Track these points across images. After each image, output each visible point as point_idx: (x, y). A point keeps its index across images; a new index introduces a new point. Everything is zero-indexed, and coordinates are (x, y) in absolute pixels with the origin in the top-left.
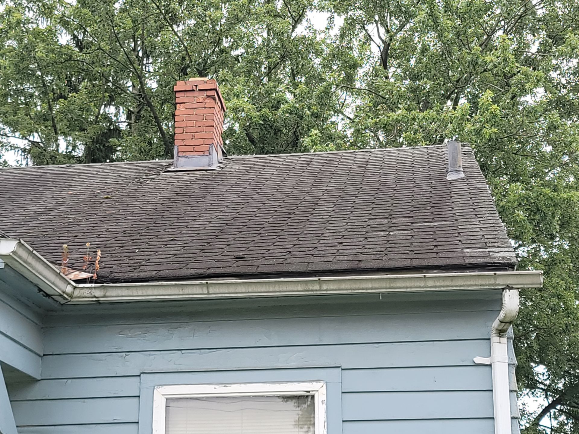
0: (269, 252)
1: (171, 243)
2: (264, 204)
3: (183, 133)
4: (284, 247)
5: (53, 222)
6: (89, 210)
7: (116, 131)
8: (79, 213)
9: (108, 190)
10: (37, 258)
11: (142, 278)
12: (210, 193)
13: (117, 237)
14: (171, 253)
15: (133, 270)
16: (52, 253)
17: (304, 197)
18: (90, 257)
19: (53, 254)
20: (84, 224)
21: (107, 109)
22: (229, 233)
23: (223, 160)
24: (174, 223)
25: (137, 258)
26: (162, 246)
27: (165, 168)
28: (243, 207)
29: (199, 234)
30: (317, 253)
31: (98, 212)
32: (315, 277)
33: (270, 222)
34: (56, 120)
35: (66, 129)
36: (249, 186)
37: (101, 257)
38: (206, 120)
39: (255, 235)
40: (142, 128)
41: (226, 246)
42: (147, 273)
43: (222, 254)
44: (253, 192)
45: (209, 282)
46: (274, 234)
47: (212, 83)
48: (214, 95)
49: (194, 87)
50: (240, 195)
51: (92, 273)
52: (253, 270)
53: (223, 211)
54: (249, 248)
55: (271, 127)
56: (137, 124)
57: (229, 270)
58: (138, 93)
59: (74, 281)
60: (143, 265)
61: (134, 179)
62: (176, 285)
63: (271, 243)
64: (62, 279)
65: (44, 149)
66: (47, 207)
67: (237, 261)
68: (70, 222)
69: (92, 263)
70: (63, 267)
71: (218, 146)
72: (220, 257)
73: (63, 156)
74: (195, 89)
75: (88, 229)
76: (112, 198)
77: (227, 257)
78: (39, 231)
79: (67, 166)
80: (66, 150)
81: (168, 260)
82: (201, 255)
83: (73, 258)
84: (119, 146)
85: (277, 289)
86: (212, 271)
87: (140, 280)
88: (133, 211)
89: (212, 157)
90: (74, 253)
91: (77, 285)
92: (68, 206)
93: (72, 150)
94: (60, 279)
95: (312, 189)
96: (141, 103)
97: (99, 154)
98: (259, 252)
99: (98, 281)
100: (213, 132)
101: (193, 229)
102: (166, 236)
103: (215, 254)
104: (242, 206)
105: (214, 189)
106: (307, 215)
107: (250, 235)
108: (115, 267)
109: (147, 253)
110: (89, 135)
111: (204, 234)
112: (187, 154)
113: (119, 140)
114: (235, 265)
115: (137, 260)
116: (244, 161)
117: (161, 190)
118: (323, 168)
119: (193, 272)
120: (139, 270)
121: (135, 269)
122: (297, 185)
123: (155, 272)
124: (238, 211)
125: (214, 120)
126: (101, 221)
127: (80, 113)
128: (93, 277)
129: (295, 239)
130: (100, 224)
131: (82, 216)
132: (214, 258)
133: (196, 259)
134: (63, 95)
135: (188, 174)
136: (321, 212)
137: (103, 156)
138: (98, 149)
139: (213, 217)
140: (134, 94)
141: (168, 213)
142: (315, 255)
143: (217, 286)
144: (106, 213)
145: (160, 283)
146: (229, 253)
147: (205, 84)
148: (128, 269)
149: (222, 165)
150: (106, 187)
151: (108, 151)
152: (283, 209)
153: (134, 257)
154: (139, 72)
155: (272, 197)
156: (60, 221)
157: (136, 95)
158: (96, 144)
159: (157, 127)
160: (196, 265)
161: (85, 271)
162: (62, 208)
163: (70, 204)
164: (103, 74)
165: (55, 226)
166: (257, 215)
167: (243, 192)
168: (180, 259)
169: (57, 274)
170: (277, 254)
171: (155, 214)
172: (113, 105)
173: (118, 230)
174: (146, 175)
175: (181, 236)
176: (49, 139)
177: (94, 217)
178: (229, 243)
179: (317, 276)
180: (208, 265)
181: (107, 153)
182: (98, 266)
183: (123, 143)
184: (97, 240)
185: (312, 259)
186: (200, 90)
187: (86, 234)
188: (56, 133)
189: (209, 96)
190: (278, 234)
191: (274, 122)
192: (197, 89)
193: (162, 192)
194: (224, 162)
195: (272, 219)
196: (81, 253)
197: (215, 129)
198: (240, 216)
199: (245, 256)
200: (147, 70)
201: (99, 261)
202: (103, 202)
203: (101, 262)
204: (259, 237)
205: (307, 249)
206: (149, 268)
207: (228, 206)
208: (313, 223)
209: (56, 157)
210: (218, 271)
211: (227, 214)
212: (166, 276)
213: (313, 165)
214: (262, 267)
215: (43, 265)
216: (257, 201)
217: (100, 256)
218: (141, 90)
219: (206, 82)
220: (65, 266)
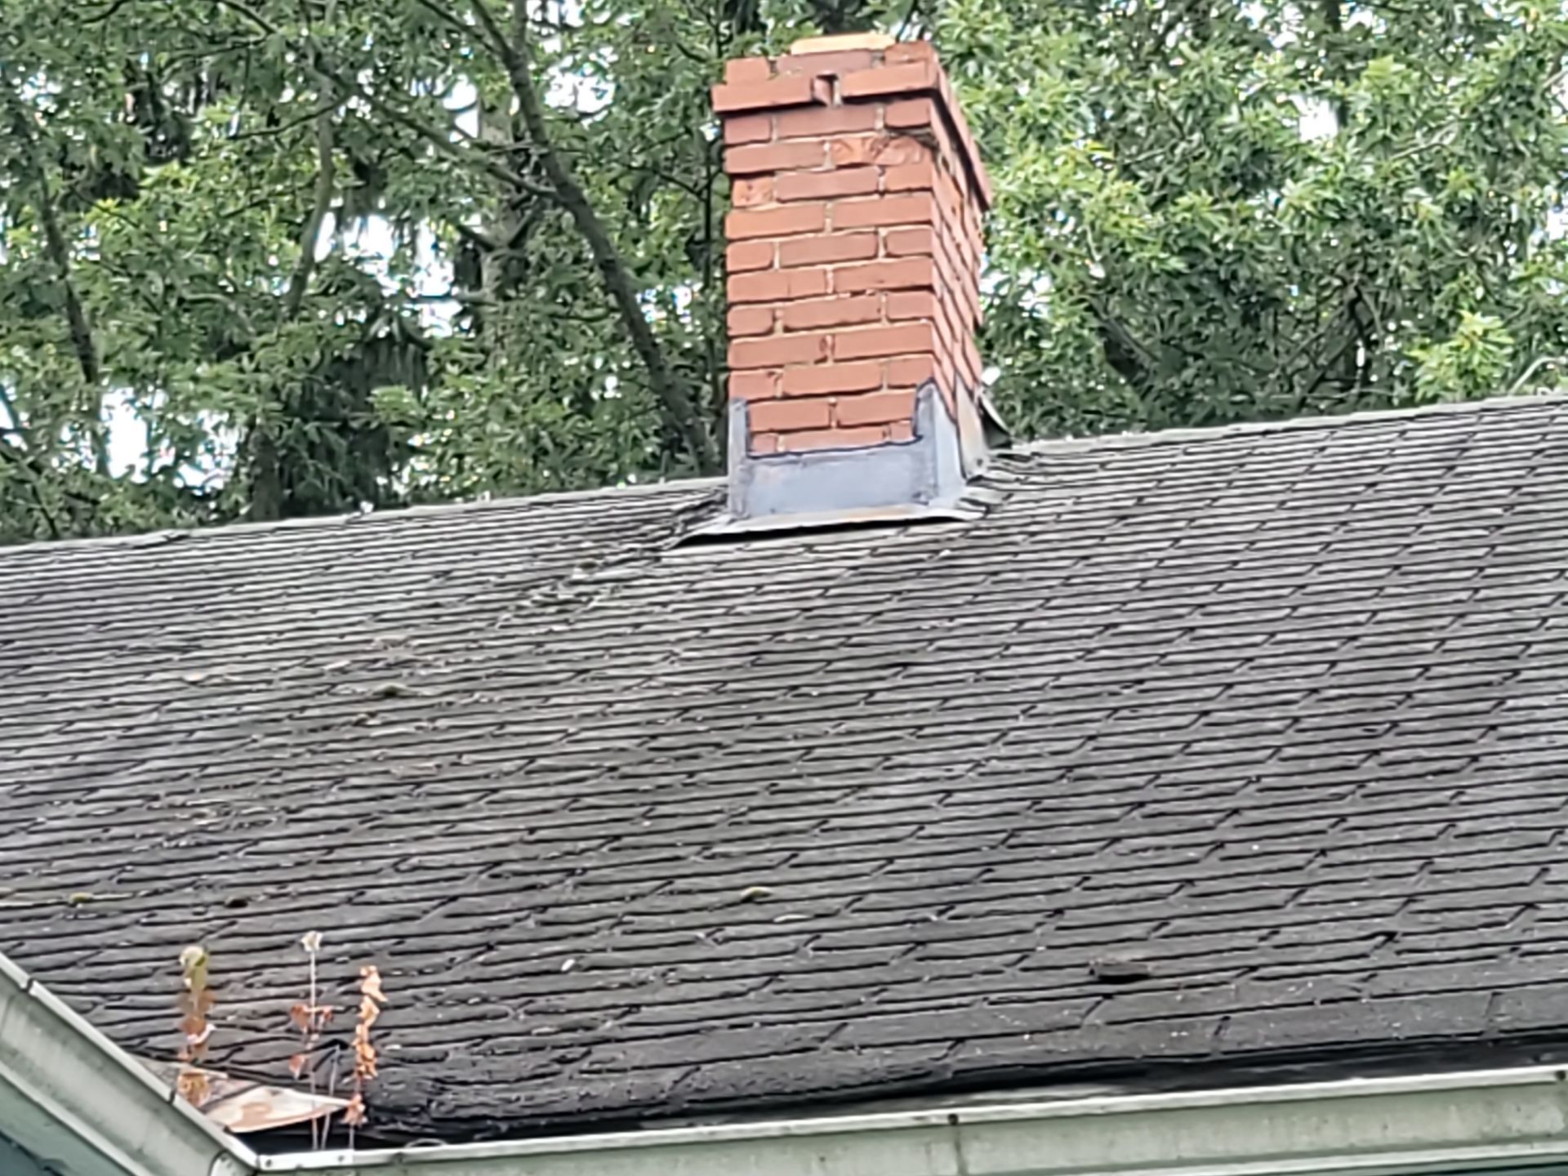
0: (1278, 939)
1: (745, 916)
2: (1230, 686)
3: (770, 331)
4: (1355, 908)
5: (115, 831)
6: (299, 762)
7: (404, 349)
8: (246, 778)
9: (391, 655)
10: (49, 1020)
11: (607, 1109)
12: (931, 641)
13: (454, 899)
14: (752, 966)
15: (556, 1067)
16: (122, 995)
17: (1443, 641)
18: (327, 1009)
19: (127, 1000)
20: (276, 835)
21: (349, 237)
22: (1054, 851)
23: (987, 463)
24: (752, 809)
25: (572, 1000)
26: (701, 934)
27: (687, 522)
28: (1116, 710)
29: (890, 860)
30: (1537, 935)
31: (348, 771)
32: (1538, 1061)
33: (1266, 782)
34: (86, 306)
35: (144, 348)
36: (1137, 594)
37: (383, 1007)
38: (889, 255)
39: (1192, 854)
40: (536, 323)
41: (1039, 917)
42: (631, 1080)
43: (1025, 964)
44: (1163, 625)
45: (965, 1113)
46: (1295, 844)
47: (911, 61)
48: (928, 125)
49: (820, 85)
50: (1092, 644)
51: (338, 1093)
52: (1199, 1040)
53: (1012, 736)
54: (1164, 922)
55: (1224, 286)
56: (513, 305)
57: (1065, 1047)
58: (510, 143)
59: (248, 1138)
60: (607, 1041)
61: (525, 588)
62: (788, 1137)
63: (1285, 894)
64: (185, 1130)
65: (30, 459)
66: (75, 755)
67: (1108, 996)
68: (203, 830)
69: (336, 1042)
70: (185, 1068)
71: (961, 393)
72: (1015, 979)
73: (131, 492)
74: (825, 98)
75: (299, 864)
76: (414, 696)
77: (1052, 978)
78: (45, 882)
79: (170, 541)
80: (145, 462)
81: (738, 1006)
82: (909, 973)
83: (230, 1019)
84: (424, 425)
85: (1331, 1135)
86: (976, 1054)
87: (593, 1117)
88: (532, 759)
89: (928, 452)
90: (236, 990)
91: (264, 1158)
92: (189, 749)
93: (179, 457)
94: (174, 1132)
95: (1482, 594)
96: (525, 193)
97: (319, 473)
98: (1222, 942)
99: (373, 1134)
100: (931, 319)
101: (855, 837)
102: (715, 882)
103: (983, 964)
104: (1113, 703)
105: (951, 619)
106: (1467, 735)
107: (1169, 857)
108: (457, 1053)
109: (618, 977)
110: (263, 378)
111: (918, 863)
112: (797, 443)
113: (418, 395)
114: (1095, 1019)
115: (570, 1011)
116: (1103, 465)
117: (672, 637)
118: (1531, 480)
119: (875, 1063)
120: (585, 1065)
121: (563, 1061)
122: (1396, 578)
123: (674, 1074)
124: (1091, 729)
125: (930, 255)
126: (364, 817)
127: (208, 263)
128: (342, 1112)
129: (1411, 866)
130: (360, 832)
131: (263, 798)
132: (983, 983)
133: (885, 995)
134: (116, 171)
135: (809, 548)
136: (1539, 714)
137: (340, 485)
138: (312, 447)
139: (959, 769)
140: (485, 147)
141: (719, 759)
142: (1526, 947)
143: (1009, 1135)
144: (386, 772)
145: (701, 1131)
146: (1058, 957)
147: (878, 65)
148: (531, 1062)
149: (983, 494)
150: (378, 638)
151: (366, 454)
152: (1334, 707)
153: (555, 1000)
154: (505, 31)
155: (1268, 649)
156: (151, 829)
157: (500, 150)
158: (305, 421)
159: (618, 316)
160: (889, 1027)
161: (301, 1084)
162: (158, 759)
163: (199, 735)
164: (319, 57)
165: (128, 852)
166: (1196, 747)
167: (1107, 627)
168: (801, 1001)
169: (158, 1105)
170: (1319, 952)
171: (645, 769)
172: (385, 213)
173: (459, 859)
174: (587, 567)
175: (796, 874)
176: (55, 406)
177: (331, 798)
178: (1058, 901)
179: (1547, 1057)
180: (953, 1023)
181: (362, 467)
182: (370, 1052)
183: (445, 411)
184: (352, 915)
185: (1513, 969)
186: (849, 100)
187: (290, 888)
188: (91, 375)
189: (900, 131)
190: (1317, 843)
191: (1240, 259)
192: (837, 99)
193: (677, 649)
194: (993, 474)
195: (1274, 766)
196: (273, 991)
197: (941, 301)
198: (1104, 756)
199: (1150, 967)
200: (553, 18)
201: (371, 1028)
202: (372, 715)
203: (380, 1032)
204: (1213, 865)
205: (1480, 917)
206: (637, 1053)
207: (1033, 706)
208: (1499, 775)
209: (95, 502)
210: (1007, 1053)
211: (1031, 749)
212: (730, 1092)
213: (1479, 467)
214: (1241, 1023)
215: (82, 1057)
216: (1189, 670)
217: (376, 1001)
218: (523, 125)
219: (881, 56)
220: (194, 1063)
